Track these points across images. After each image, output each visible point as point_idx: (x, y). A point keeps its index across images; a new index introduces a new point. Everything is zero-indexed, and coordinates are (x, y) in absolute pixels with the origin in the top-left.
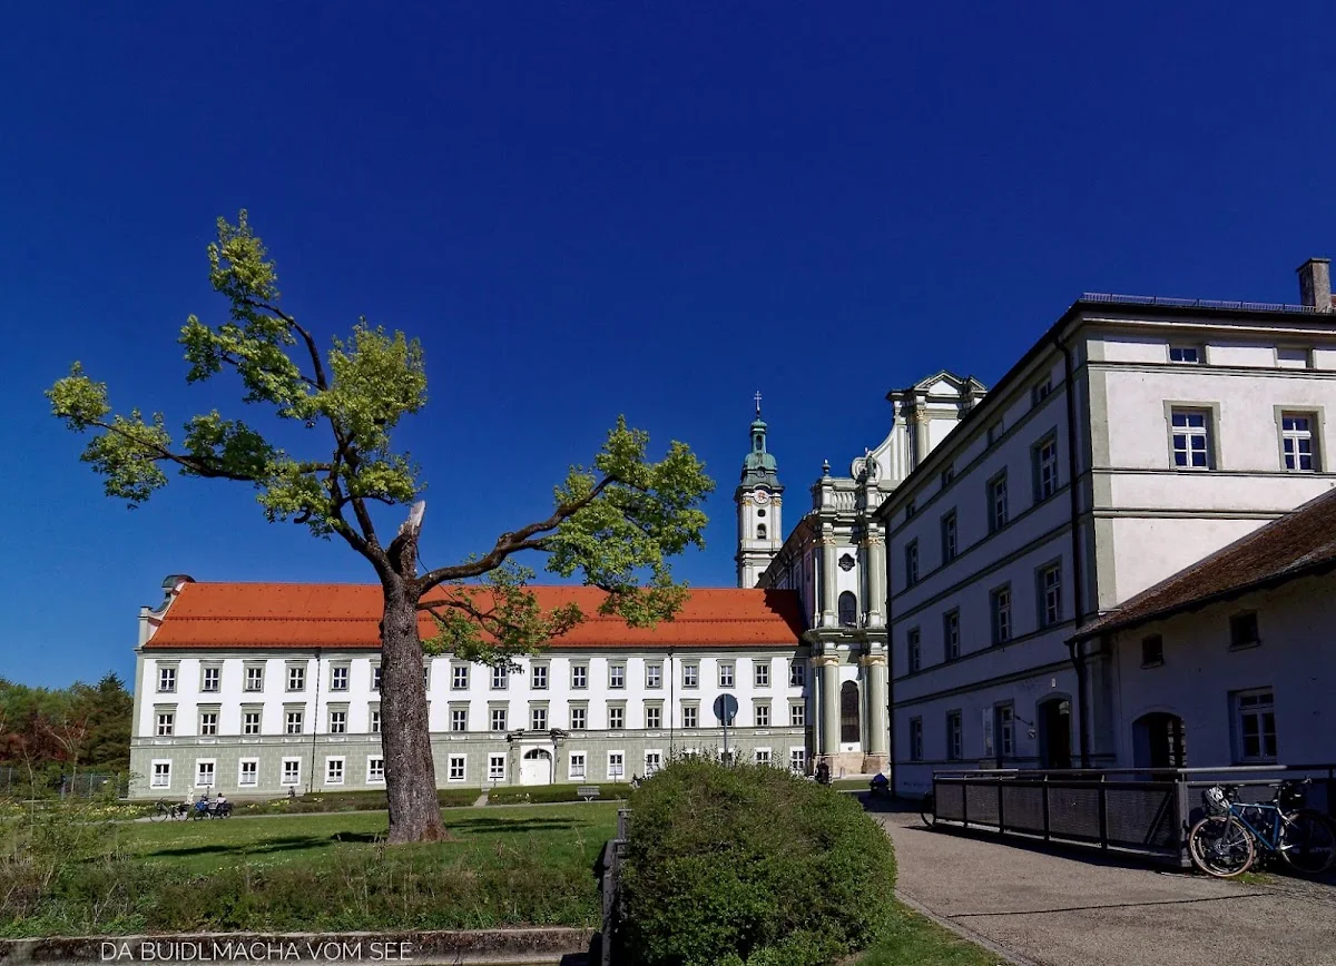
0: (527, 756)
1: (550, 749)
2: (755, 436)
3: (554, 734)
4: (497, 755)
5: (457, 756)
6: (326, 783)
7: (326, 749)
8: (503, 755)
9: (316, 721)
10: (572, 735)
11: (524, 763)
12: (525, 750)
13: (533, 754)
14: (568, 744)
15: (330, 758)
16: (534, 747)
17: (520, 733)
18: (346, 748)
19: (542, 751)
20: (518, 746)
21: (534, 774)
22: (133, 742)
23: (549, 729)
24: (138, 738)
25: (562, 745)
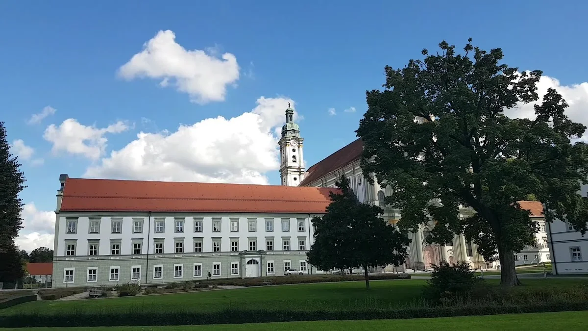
0: (248, 263)
1: (258, 259)
2: (289, 115)
3: (260, 252)
4: (235, 263)
5: (216, 263)
6: (154, 278)
7: (154, 261)
8: (238, 263)
9: (149, 248)
10: (268, 253)
11: (247, 266)
12: (247, 260)
13: (250, 263)
14: (266, 258)
15: (155, 266)
16: (252, 259)
17: (246, 253)
18: (163, 261)
19: (254, 260)
20: (245, 258)
21: (251, 272)
22: (54, 259)
23: (258, 250)
24: (57, 257)
25: (264, 258)
